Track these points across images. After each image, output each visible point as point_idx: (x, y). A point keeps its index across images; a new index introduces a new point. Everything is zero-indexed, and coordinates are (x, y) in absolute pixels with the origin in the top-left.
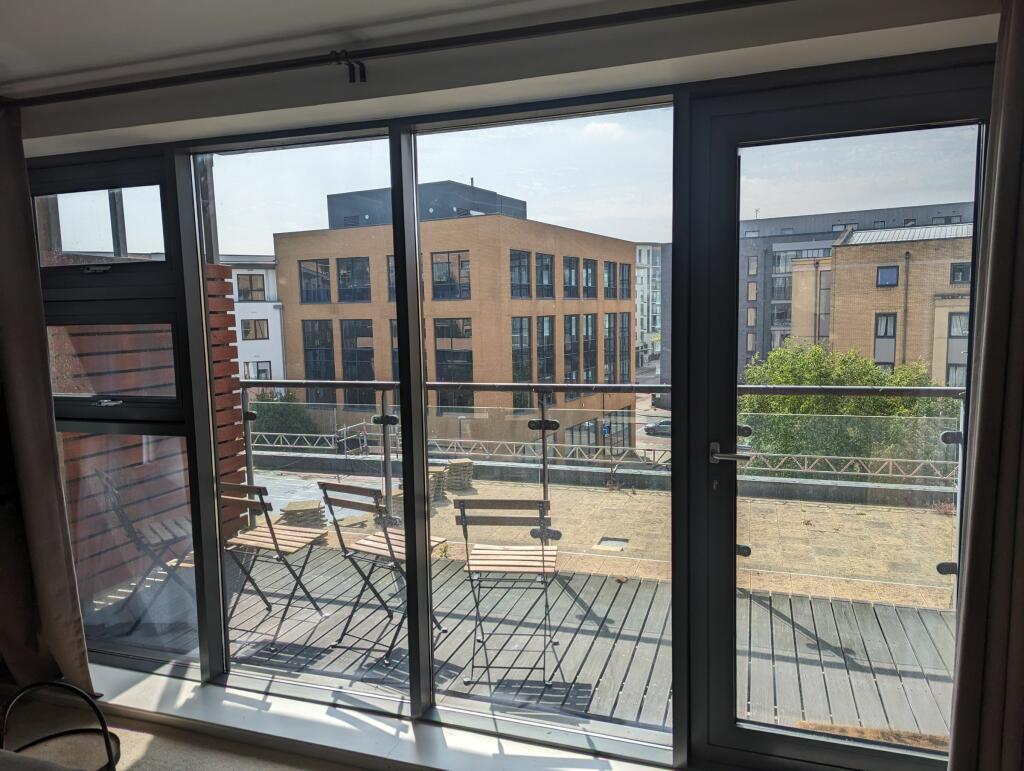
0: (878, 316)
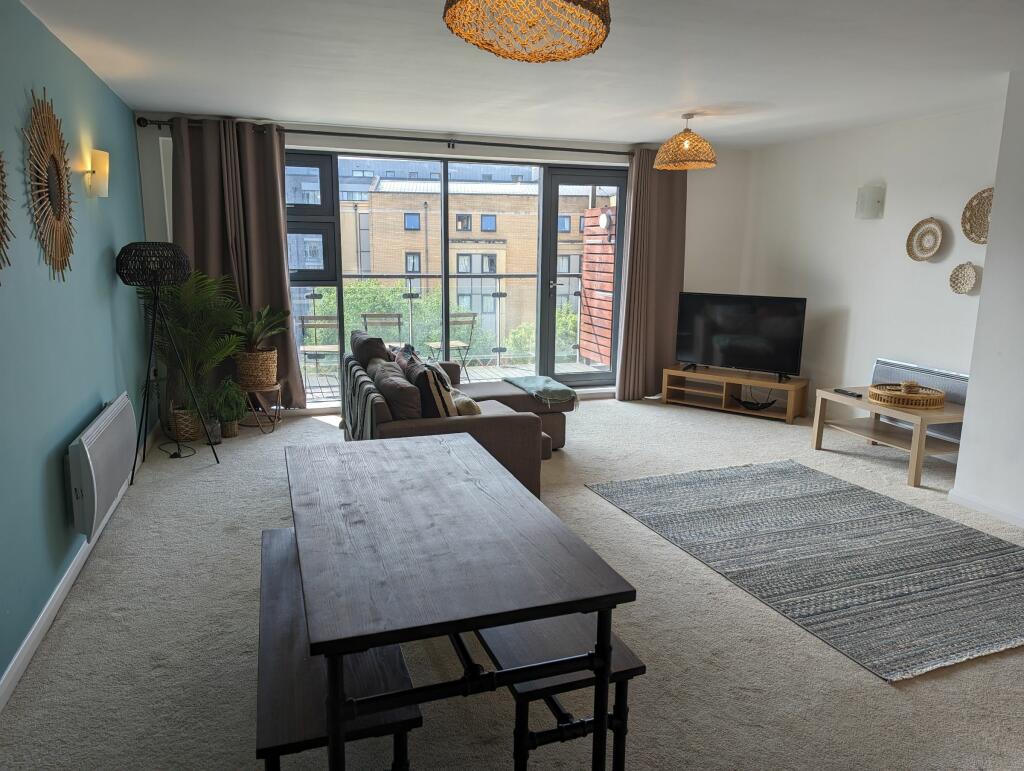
0: (407, 254)
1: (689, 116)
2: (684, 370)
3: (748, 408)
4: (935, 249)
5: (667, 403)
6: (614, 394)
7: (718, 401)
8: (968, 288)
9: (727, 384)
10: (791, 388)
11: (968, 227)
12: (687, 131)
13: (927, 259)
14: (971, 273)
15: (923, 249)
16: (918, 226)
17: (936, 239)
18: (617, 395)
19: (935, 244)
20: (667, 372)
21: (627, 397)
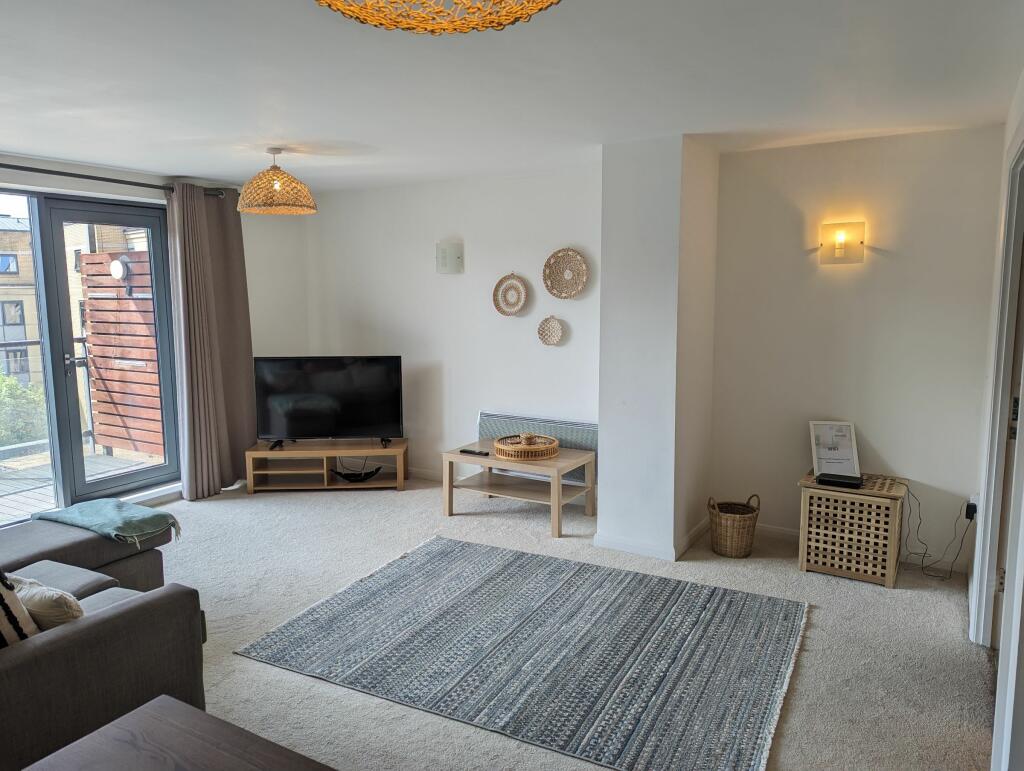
1: (277, 150)
2: (272, 449)
3: (352, 481)
4: (521, 304)
5: (256, 492)
6: (181, 493)
7: (319, 478)
8: (556, 339)
9: (327, 458)
10: (395, 451)
11: (549, 283)
12: (275, 168)
13: (515, 314)
14: (556, 326)
15: (508, 304)
16: (500, 283)
17: (519, 293)
18: (185, 495)
19: (519, 299)
20: (250, 456)
21: (200, 495)
